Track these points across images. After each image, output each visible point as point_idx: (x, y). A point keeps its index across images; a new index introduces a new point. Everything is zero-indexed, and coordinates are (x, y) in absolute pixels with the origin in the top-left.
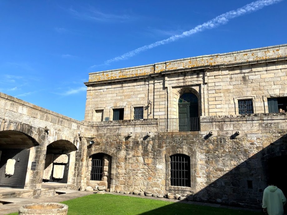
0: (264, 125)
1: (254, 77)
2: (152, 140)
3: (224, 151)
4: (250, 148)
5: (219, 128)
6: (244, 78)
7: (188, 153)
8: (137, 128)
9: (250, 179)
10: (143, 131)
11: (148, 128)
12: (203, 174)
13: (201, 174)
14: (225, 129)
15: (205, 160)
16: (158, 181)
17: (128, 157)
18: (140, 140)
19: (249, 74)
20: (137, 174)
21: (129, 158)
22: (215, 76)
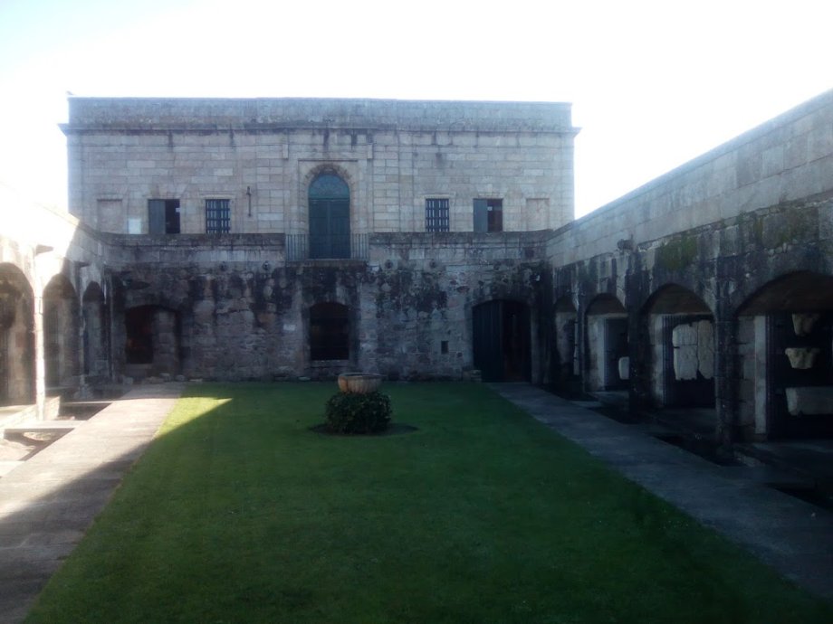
0: (472, 252)
1: (457, 157)
2: (272, 278)
3: (409, 295)
4: (450, 289)
5: (401, 256)
6: (439, 155)
7: (346, 300)
8: (239, 252)
9: (446, 338)
10: (252, 259)
11: (262, 252)
12: (372, 336)
13: (367, 337)
14: (411, 258)
15: (375, 312)
16: (287, 353)
17: (219, 311)
18: (246, 277)
19: (448, 149)
20: (242, 345)
21: (222, 315)
22: (386, 146)
